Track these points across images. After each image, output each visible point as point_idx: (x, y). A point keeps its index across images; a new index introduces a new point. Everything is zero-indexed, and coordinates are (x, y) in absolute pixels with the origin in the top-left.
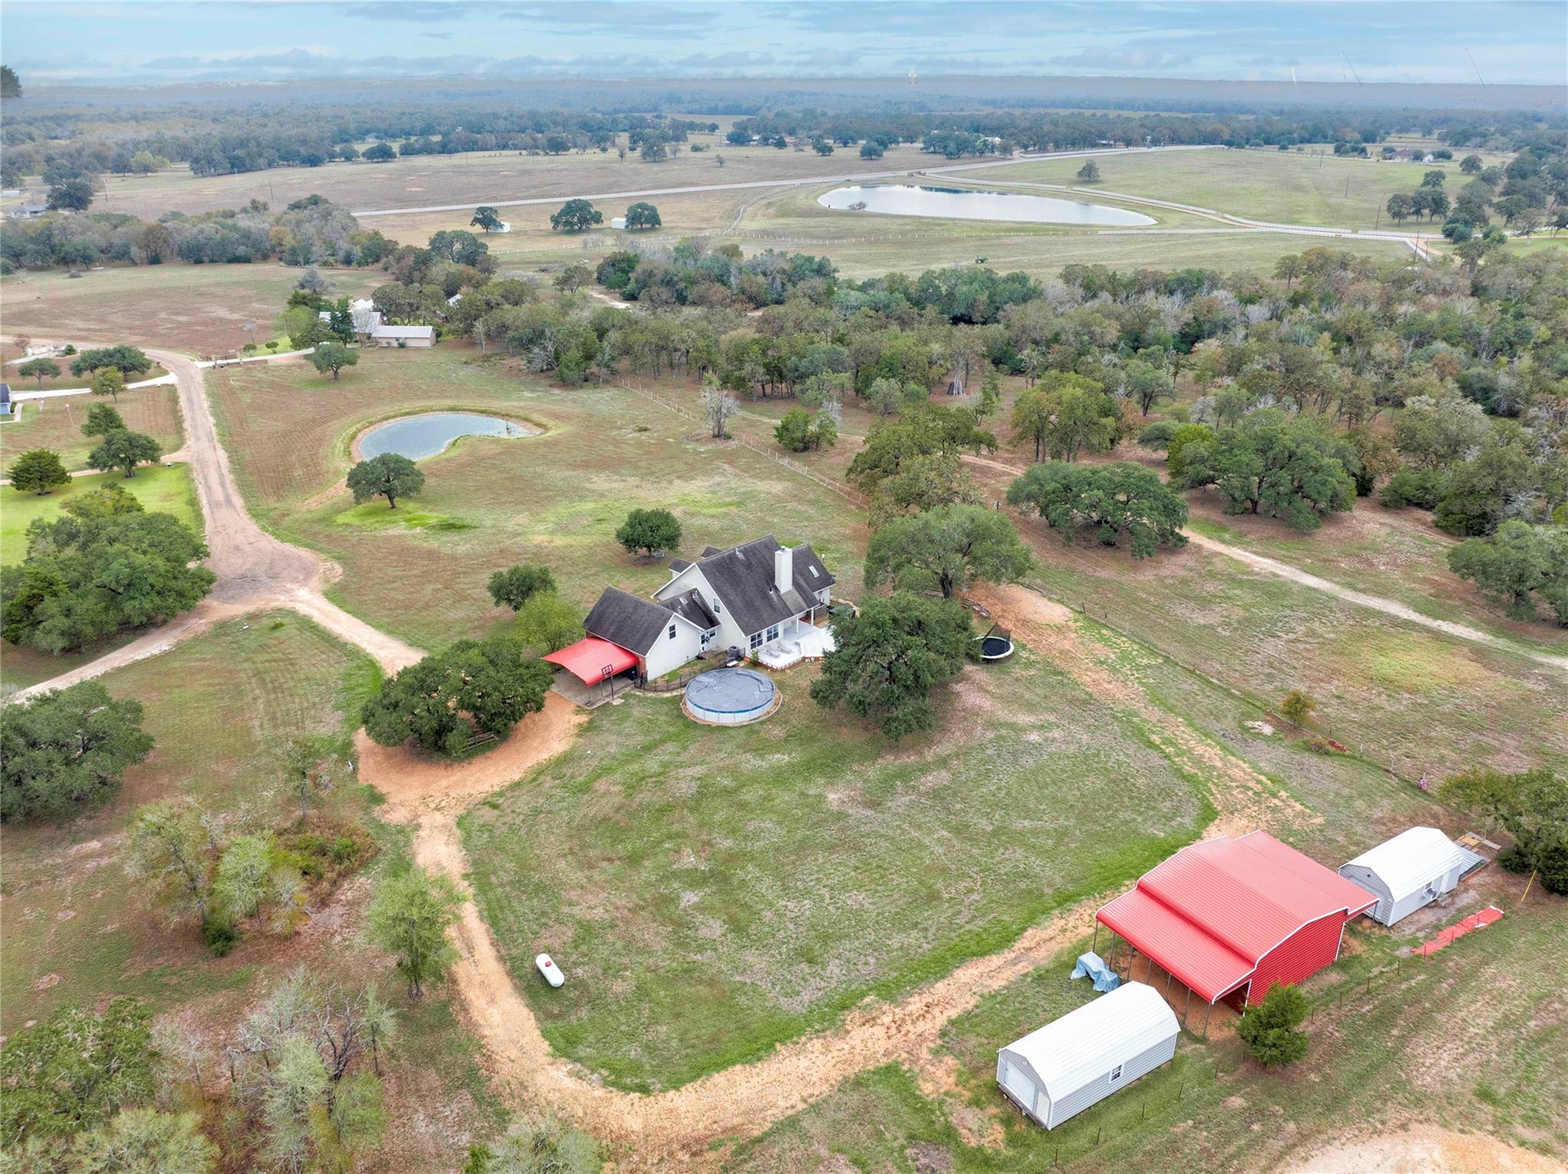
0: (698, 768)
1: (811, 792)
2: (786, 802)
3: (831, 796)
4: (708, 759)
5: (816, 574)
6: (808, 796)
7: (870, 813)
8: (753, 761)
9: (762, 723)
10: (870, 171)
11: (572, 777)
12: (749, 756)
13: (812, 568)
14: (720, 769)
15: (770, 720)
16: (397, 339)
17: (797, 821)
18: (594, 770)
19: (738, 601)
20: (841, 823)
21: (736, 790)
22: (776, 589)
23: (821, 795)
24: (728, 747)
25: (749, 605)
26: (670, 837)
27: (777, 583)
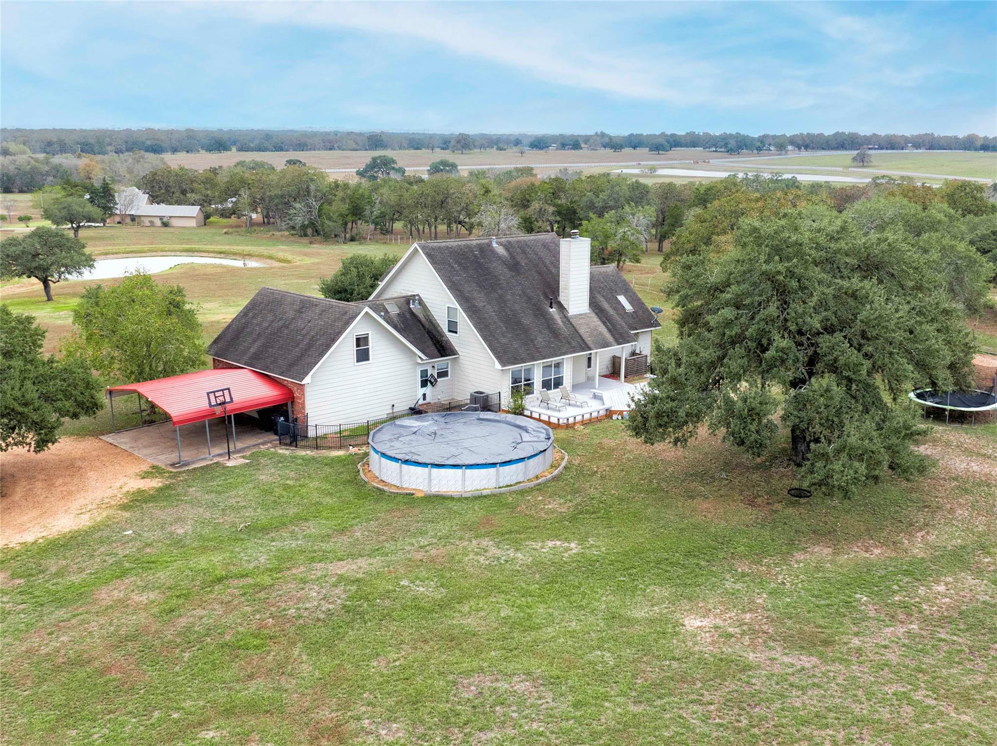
0: (362, 562)
1: (639, 613)
2: (573, 634)
3: (692, 623)
4: (389, 546)
5: (628, 307)
6: (630, 622)
7: (807, 661)
8: (494, 551)
9: (522, 492)
10: (656, 160)
11: (59, 574)
12: (485, 542)
13: (622, 299)
14: (411, 565)
15: (540, 488)
16: (161, 218)
17: (603, 677)
18: (118, 563)
19: (490, 311)
20: (731, 685)
21: (443, 606)
22: (561, 307)
23: (662, 620)
24: (443, 528)
25: (512, 322)
26: (229, 712)
27: (562, 299)
